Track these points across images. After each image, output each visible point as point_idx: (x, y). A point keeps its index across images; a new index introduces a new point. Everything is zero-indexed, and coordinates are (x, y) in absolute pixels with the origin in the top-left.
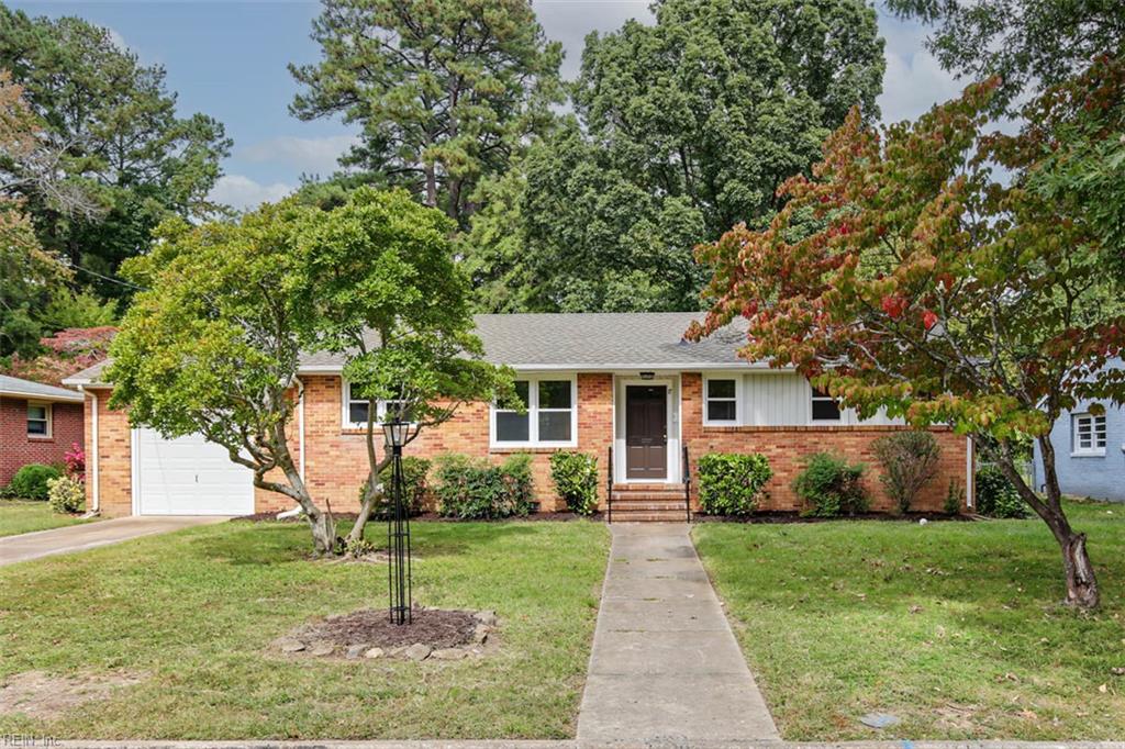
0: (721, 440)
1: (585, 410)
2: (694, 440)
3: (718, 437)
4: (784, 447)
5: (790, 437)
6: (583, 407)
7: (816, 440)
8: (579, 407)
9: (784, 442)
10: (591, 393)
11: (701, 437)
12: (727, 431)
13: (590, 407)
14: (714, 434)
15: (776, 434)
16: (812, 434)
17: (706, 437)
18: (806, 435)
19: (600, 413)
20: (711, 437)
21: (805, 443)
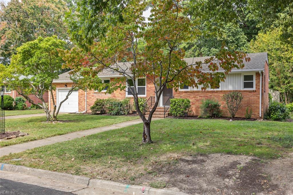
0: (183, 95)
1: (148, 86)
2: (176, 95)
3: (183, 94)
4: (202, 97)
5: (203, 94)
6: (148, 85)
7: (211, 95)
8: (147, 86)
9: (202, 95)
10: (150, 82)
11: (178, 94)
12: (185, 92)
13: (149, 86)
14: (182, 93)
15: (199, 93)
16: (210, 93)
17: (180, 94)
18: (208, 93)
19: (152, 87)
20: (181, 94)
21: (208, 96)
